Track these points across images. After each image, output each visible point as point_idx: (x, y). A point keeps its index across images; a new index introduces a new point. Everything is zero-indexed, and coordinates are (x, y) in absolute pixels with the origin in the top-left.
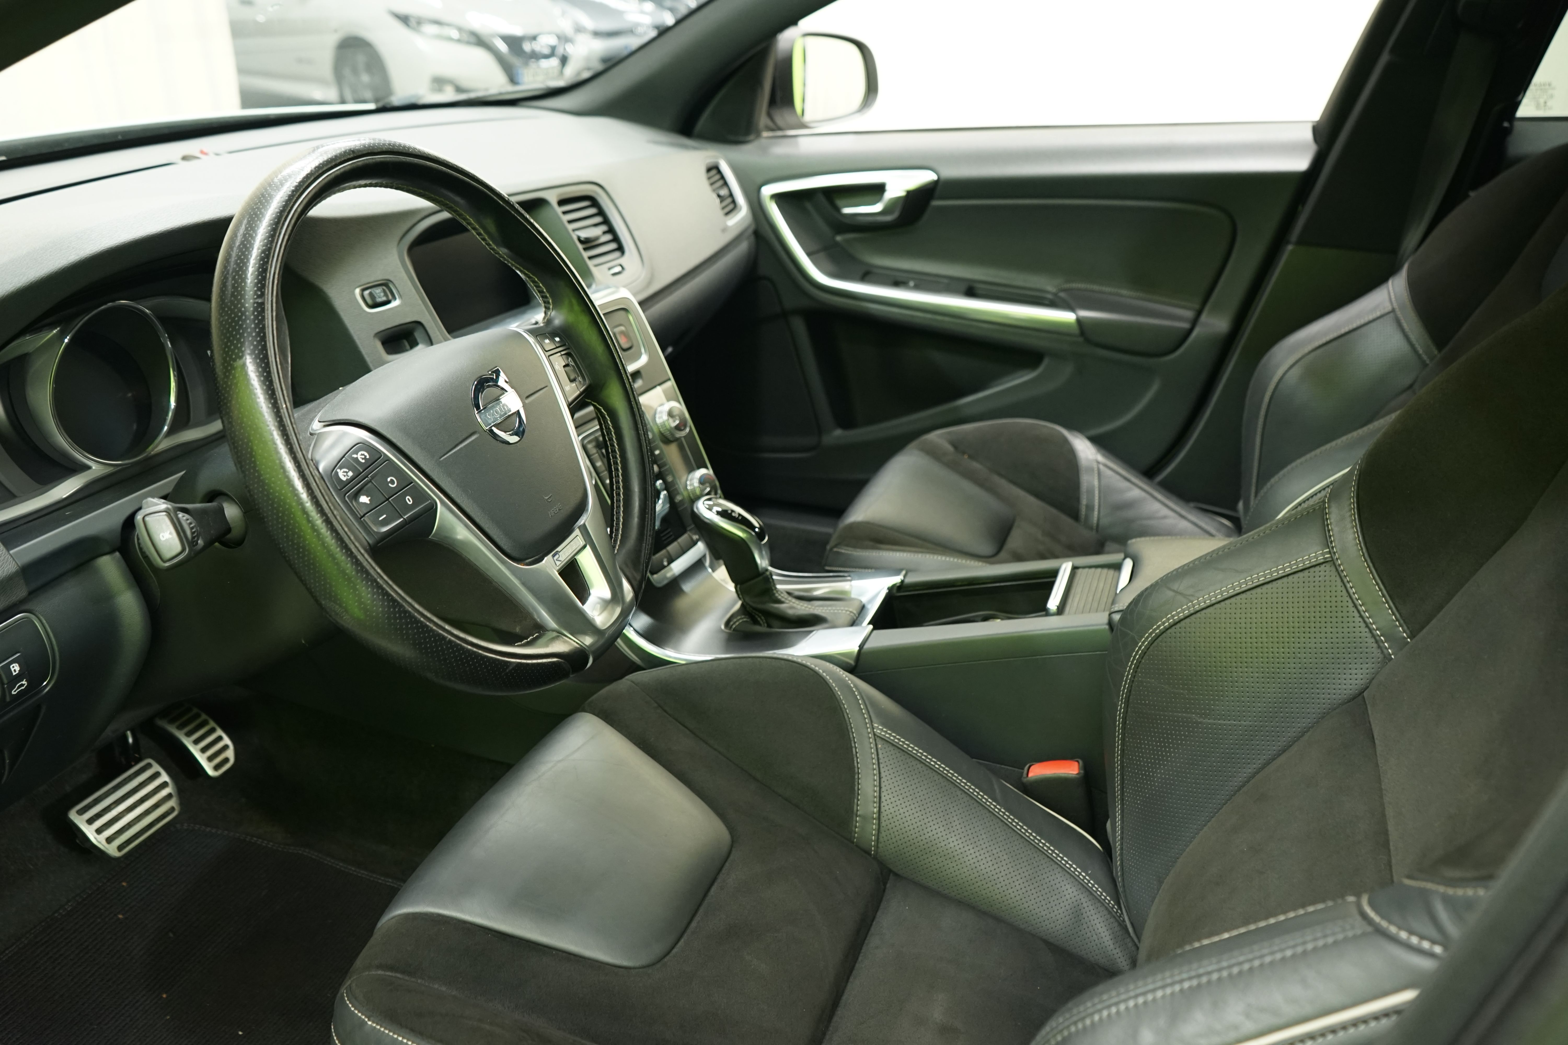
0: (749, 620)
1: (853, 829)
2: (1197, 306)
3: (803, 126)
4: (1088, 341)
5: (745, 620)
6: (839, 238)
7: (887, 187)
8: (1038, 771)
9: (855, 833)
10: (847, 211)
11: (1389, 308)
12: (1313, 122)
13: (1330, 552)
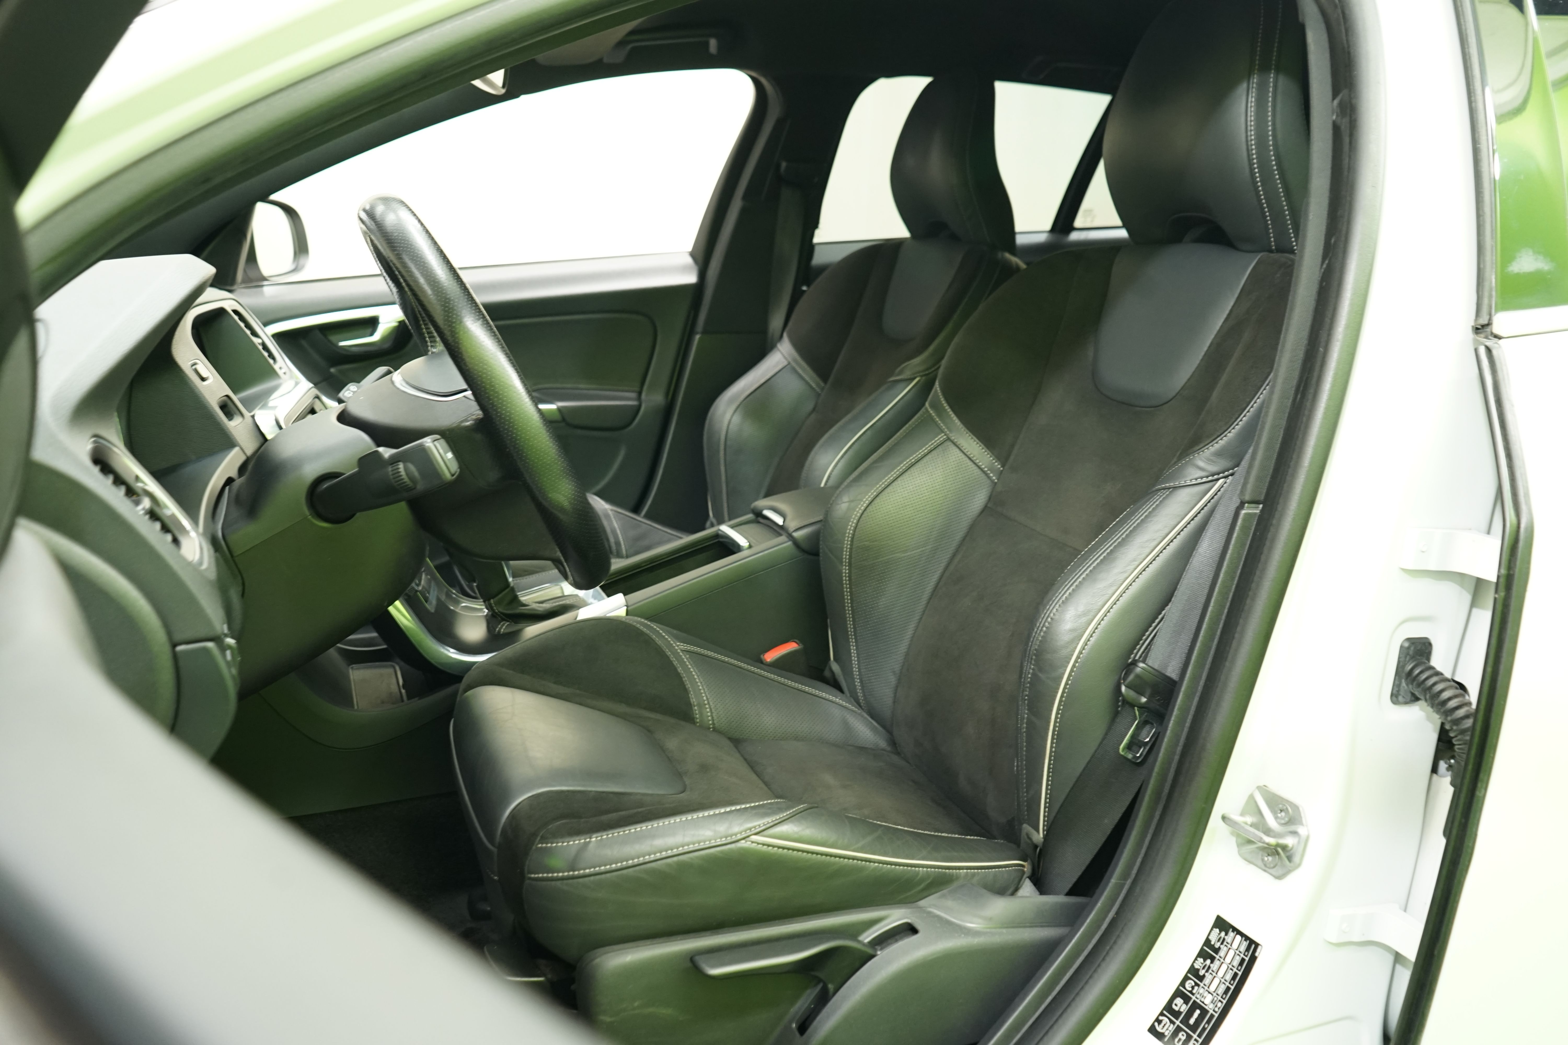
0: (508, 623)
1: (695, 716)
2: (637, 389)
3: (264, 279)
4: (569, 425)
5: (506, 625)
6: (332, 370)
7: (381, 320)
8: (771, 656)
9: (697, 719)
10: (342, 344)
11: (786, 363)
12: (689, 252)
13: (945, 435)
